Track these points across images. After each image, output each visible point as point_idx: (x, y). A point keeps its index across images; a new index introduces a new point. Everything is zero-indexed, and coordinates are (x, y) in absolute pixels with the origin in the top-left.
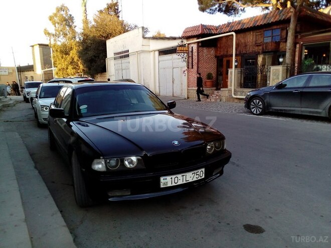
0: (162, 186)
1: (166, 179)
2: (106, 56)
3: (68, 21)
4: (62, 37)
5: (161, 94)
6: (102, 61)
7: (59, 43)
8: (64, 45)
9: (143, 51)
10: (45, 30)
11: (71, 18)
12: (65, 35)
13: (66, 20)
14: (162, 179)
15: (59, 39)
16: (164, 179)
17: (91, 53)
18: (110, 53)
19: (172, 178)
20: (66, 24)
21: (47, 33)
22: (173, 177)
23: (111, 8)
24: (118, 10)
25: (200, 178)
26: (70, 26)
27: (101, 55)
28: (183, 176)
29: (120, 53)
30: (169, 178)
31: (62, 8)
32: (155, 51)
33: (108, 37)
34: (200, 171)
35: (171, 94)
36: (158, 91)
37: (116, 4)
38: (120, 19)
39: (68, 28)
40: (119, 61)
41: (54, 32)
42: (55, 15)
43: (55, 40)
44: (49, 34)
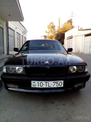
0: (32, 86)
1: (35, 83)
2: (64, 39)
3: (53, 27)
4: (51, 33)
5: (84, 53)
6: (63, 40)
7: (50, 35)
8: (51, 36)
9: (78, 36)
10: (46, 31)
11: (54, 26)
12: (52, 32)
13: (52, 27)
14: (32, 82)
15: (50, 34)
16: (33, 82)
17: (59, 38)
18: (66, 37)
19: (38, 83)
20: (52, 28)
21: (46, 32)
22: (40, 82)
23: (69, 21)
24: (72, 22)
25: (59, 86)
26: (54, 29)
27: (63, 38)
28: (46, 83)
29: (69, 37)
30: (36, 82)
31: (52, 23)
32: (83, 35)
33: (66, 32)
34: (59, 82)
35: (89, 53)
36: (83, 51)
37: (71, 20)
38: (72, 25)
39: (53, 30)
40: (69, 40)
41: (48, 32)
42: (49, 25)
43: (48, 34)
44: (47, 32)
